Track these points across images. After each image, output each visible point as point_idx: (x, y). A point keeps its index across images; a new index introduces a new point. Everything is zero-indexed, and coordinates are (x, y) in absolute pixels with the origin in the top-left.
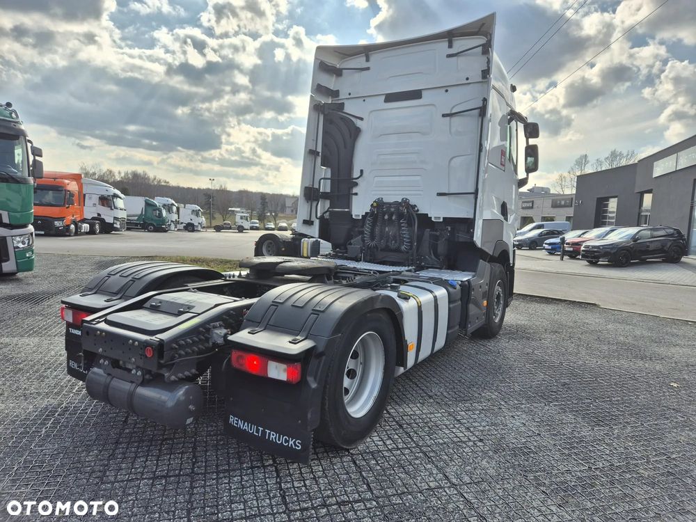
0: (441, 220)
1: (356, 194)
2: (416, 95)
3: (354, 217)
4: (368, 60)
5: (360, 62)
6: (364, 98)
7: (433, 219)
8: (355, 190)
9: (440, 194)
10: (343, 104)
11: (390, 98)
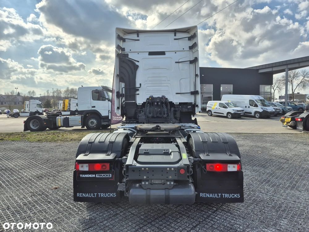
0: (178, 104)
1: (138, 94)
2: (163, 53)
3: (138, 104)
4: (138, 36)
5: (134, 36)
6: (138, 53)
7: (175, 104)
8: (137, 93)
9: (177, 93)
10: (128, 54)
11: (151, 53)
